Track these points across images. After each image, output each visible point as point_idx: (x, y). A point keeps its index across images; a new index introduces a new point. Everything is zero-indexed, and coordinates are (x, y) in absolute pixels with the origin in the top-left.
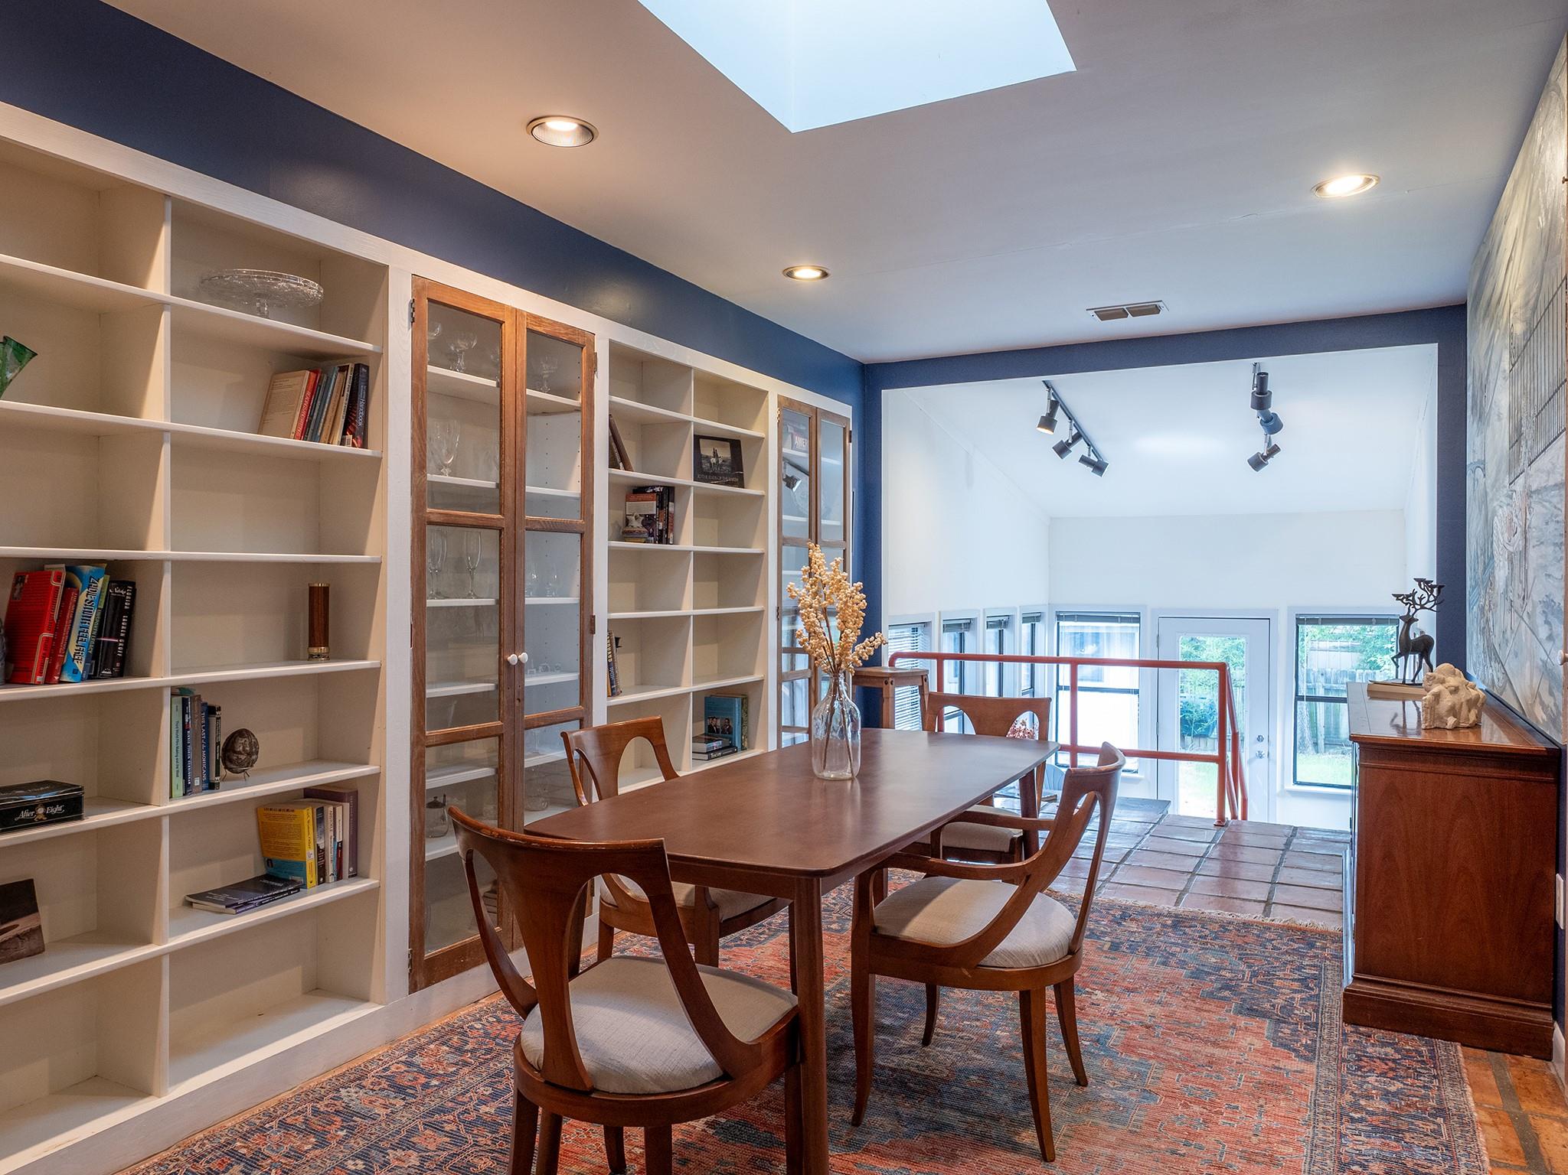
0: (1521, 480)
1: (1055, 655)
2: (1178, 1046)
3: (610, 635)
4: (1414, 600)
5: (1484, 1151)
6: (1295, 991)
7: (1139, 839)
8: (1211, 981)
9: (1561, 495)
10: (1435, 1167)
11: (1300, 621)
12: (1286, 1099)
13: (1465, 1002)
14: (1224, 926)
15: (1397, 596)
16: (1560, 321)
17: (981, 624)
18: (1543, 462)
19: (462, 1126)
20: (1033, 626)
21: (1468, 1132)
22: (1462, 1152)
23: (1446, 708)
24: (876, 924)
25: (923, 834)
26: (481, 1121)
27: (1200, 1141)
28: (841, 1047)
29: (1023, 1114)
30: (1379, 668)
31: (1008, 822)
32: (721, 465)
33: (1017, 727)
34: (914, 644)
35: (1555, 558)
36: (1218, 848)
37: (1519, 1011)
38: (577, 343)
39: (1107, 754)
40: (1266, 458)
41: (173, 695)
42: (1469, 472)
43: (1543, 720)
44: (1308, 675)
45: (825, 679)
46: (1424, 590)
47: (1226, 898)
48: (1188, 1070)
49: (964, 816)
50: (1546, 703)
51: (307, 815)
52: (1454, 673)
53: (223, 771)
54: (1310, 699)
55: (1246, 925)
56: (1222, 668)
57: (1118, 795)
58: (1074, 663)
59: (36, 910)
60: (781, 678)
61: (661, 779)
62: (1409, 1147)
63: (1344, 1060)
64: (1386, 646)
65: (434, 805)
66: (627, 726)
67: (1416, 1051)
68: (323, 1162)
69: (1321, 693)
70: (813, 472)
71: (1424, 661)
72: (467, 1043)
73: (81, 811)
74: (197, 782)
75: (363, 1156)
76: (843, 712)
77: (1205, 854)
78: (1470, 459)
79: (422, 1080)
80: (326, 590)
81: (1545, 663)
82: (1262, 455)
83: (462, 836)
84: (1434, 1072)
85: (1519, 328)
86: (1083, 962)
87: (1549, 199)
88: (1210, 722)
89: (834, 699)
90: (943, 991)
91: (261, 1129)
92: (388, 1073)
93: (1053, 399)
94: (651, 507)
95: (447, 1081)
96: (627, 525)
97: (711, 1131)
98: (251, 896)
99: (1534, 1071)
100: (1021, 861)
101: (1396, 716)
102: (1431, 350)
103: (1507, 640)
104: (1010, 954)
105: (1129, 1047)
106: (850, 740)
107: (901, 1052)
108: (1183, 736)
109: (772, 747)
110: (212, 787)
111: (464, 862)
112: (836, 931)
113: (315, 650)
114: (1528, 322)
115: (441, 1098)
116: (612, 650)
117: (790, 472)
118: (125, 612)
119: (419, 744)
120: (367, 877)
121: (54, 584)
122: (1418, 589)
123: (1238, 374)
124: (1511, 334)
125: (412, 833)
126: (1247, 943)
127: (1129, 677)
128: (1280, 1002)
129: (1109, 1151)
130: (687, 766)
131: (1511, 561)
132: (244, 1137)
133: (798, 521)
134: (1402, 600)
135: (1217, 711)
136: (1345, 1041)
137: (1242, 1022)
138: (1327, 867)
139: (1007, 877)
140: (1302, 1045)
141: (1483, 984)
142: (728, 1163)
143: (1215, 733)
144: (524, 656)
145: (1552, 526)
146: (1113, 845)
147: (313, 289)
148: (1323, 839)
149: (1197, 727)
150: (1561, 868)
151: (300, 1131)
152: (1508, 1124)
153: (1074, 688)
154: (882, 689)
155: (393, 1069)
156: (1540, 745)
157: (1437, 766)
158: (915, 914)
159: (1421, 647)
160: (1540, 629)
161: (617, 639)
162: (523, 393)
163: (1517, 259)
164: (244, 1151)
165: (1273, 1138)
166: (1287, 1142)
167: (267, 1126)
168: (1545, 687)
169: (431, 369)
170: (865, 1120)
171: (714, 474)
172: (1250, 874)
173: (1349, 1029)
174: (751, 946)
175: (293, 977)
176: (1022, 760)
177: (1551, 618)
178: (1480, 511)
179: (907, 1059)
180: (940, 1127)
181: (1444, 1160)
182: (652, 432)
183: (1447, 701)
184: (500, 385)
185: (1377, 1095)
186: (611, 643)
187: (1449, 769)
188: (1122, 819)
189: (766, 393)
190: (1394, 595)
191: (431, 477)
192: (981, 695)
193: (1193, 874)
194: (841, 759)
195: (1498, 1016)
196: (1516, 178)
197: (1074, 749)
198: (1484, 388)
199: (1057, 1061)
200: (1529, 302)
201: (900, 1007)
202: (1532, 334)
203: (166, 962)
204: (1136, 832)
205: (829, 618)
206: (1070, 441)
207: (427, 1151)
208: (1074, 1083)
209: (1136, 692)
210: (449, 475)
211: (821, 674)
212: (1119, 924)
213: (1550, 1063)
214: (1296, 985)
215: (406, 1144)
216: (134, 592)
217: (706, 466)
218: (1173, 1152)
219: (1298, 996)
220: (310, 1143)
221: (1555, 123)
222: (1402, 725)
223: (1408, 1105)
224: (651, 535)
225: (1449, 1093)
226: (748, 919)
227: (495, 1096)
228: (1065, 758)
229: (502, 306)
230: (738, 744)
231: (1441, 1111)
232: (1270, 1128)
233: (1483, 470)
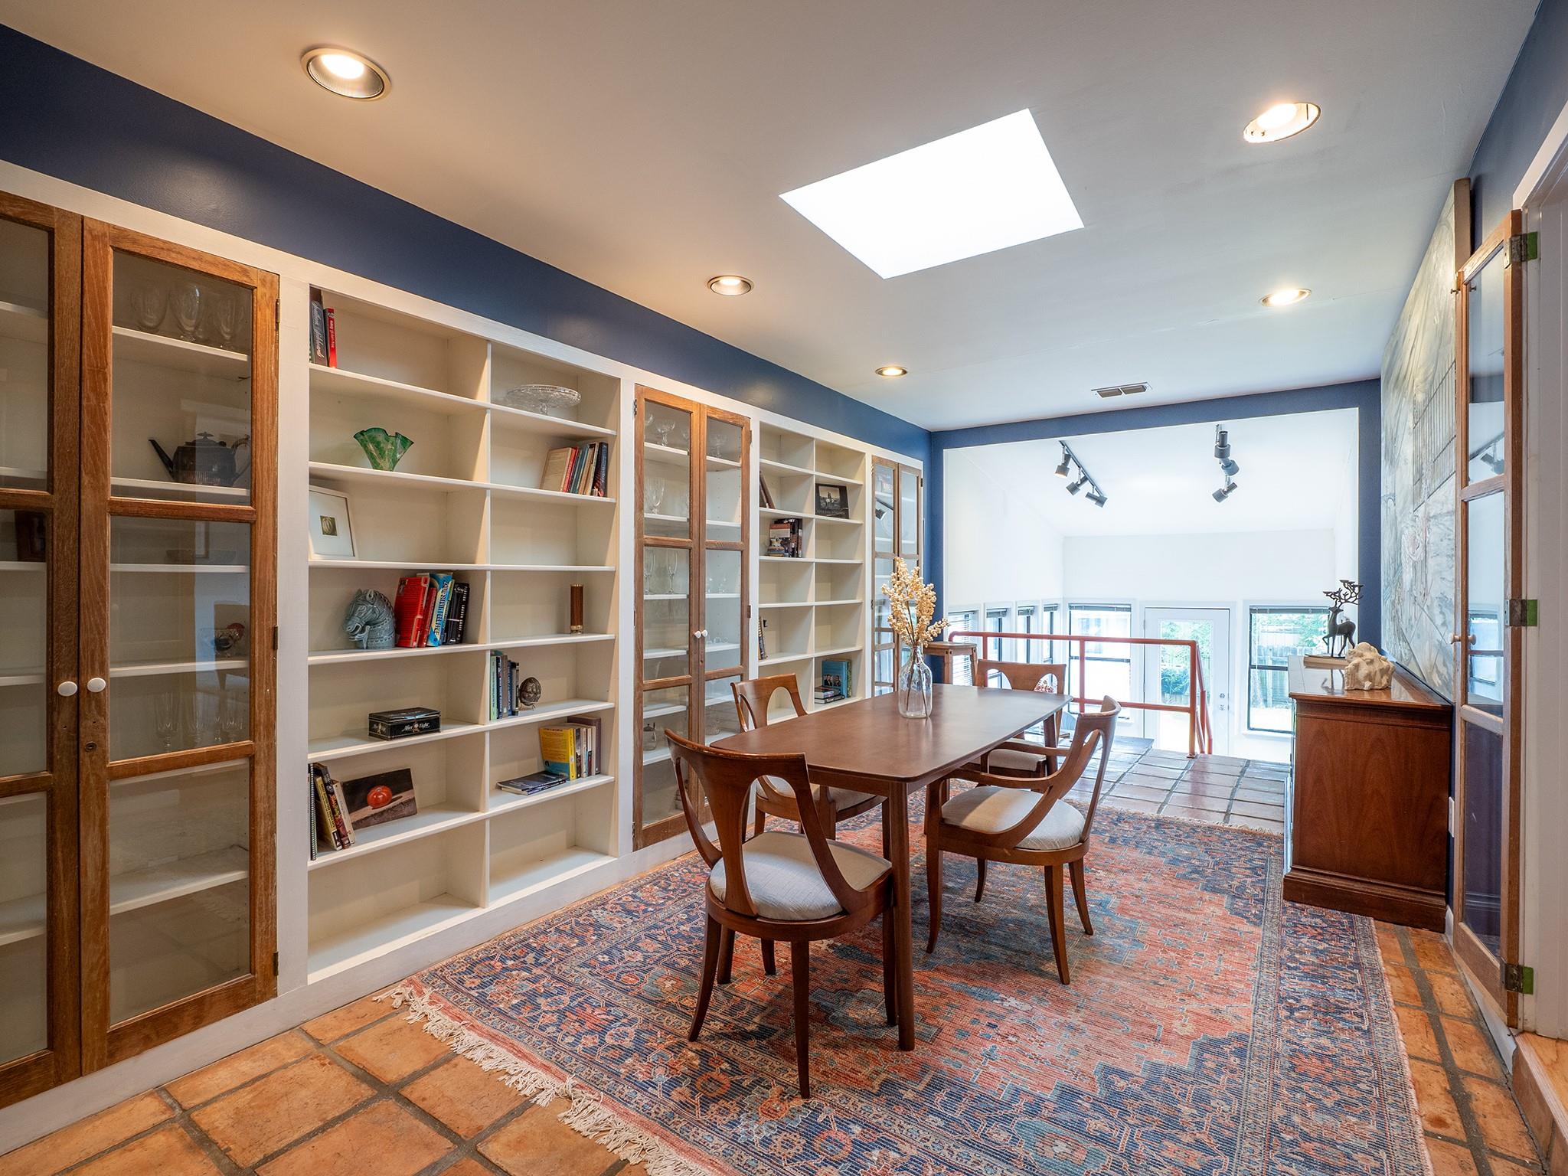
0: (1422, 508)
1: (1068, 634)
2: (1159, 911)
3: (760, 618)
4: (1340, 596)
5: (1389, 994)
6: (1247, 876)
7: (1131, 765)
8: (1184, 866)
9: (1452, 520)
10: (1351, 1003)
11: (1252, 611)
12: (1240, 951)
13: (1376, 888)
14: (1194, 829)
15: (1327, 593)
16: (1450, 393)
17: (1014, 612)
18: (1439, 495)
19: (669, 938)
20: (1052, 613)
21: (1377, 980)
22: (1373, 994)
23: (1363, 675)
24: (944, 817)
25: (974, 757)
26: (680, 936)
27: (1174, 977)
28: (918, 900)
29: (1047, 951)
30: (1314, 645)
31: (1035, 750)
32: (833, 504)
33: (1041, 684)
34: (966, 626)
35: (1448, 566)
36: (1190, 773)
37: (1419, 896)
38: (739, 424)
39: (1107, 703)
40: (1226, 493)
41: (491, 655)
42: (1383, 502)
43: (1439, 684)
44: (1259, 650)
45: (904, 650)
46: (1348, 588)
47: (1196, 810)
48: (1166, 927)
49: (1004, 745)
50: (1441, 672)
51: (570, 733)
52: (1370, 649)
53: (520, 704)
54: (1260, 668)
55: (1211, 828)
56: (1193, 645)
57: (1115, 735)
58: (1083, 640)
59: (412, 788)
60: (874, 649)
61: (796, 716)
62: (1332, 988)
63: (1283, 926)
64: (1320, 629)
65: (648, 729)
66: (772, 679)
67: (1340, 922)
68: (584, 955)
69: (1270, 663)
70: (896, 508)
71: (1348, 639)
72: (670, 885)
73: (439, 727)
74: (505, 711)
75: (607, 953)
76: (919, 672)
77: (1180, 777)
78: (1384, 492)
79: (643, 907)
80: (581, 588)
81: (1440, 643)
82: (1223, 491)
83: (673, 746)
84: (1352, 937)
85: (1420, 397)
86: (1090, 850)
87: (1442, 303)
88: (1184, 684)
89: (914, 663)
90: (989, 864)
91: (545, 932)
92: (621, 902)
93: (1066, 453)
94: (786, 533)
95: (658, 909)
96: (771, 545)
97: (831, 951)
98: (536, 784)
99: (1430, 940)
100: (1044, 776)
101: (1325, 680)
102: (1353, 413)
103: (1412, 626)
104: (1038, 841)
105: (1123, 910)
106: (925, 691)
107: (960, 905)
108: (1163, 693)
109: (868, 696)
110: (514, 713)
111: (674, 765)
112: (913, 822)
113: (574, 628)
114: (1427, 393)
115: (655, 919)
116: (761, 629)
117: (879, 506)
118: (463, 603)
119: (639, 689)
120: (606, 775)
121: (423, 585)
122: (1343, 588)
123: (1206, 432)
124: (1414, 401)
125: (634, 747)
126: (1211, 841)
127: (1123, 650)
128: (1235, 883)
129: (1108, 980)
130: (812, 707)
131: (1415, 567)
132: (535, 936)
133: (885, 541)
134: (1330, 596)
135: (1189, 676)
136: (1284, 913)
137: (1207, 896)
138: (1272, 789)
139: (1036, 788)
140: (1252, 914)
141: (1392, 876)
142: (842, 972)
143: (1188, 692)
144: (705, 633)
145: (1446, 542)
146: (1111, 770)
147: (575, 396)
148: (1270, 769)
149: (1174, 687)
150: (1452, 793)
151: (568, 935)
152: (1409, 977)
153: (1082, 658)
154: (944, 657)
155: (624, 899)
156: (1439, 703)
157: (1356, 717)
158: (971, 811)
159: (1346, 630)
160: (1436, 617)
161: (764, 621)
162: (705, 459)
163: (1418, 347)
164: (535, 945)
165: (1229, 977)
166: (1240, 981)
167: (548, 930)
168: (1440, 660)
169: (647, 444)
170: (936, 949)
171: (828, 510)
172: (1213, 793)
173: (1287, 904)
174: (855, 830)
175: (561, 837)
176: (1047, 708)
177: (1444, 609)
178: (1391, 530)
179: (964, 911)
180: (987, 957)
181: (1359, 999)
182: (788, 482)
183: (1364, 670)
184: (690, 454)
185: (1308, 951)
186: (761, 624)
187: (1367, 719)
188: (1119, 752)
189: (864, 454)
190: (1325, 593)
191: (647, 515)
192: (1014, 662)
193: (1171, 791)
194: (919, 704)
195: (1403, 899)
196: (1417, 287)
197: (1082, 701)
198: (1394, 440)
199: (1071, 915)
200: (1427, 378)
201: (960, 876)
202: (1430, 401)
203: (488, 823)
204: (1129, 761)
205: (910, 608)
206: (1079, 483)
207: (647, 952)
208: (1082, 932)
209: (1128, 661)
210: (658, 513)
211: (903, 645)
212: (1116, 825)
213: (1443, 935)
214: (1248, 872)
215: (634, 947)
216: (468, 590)
217: (823, 504)
218: (1155, 983)
219: (1249, 880)
220: (575, 943)
221: (1446, 248)
222: (1330, 687)
223: (1331, 959)
224: (787, 551)
225: (1363, 952)
226: (854, 811)
227: (689, 920)
228: (1075, 708)
229: (691, 402)
230: (845, 693)
231: (1357, 965)
232: (1228, 971)
233: (1394, 500)
